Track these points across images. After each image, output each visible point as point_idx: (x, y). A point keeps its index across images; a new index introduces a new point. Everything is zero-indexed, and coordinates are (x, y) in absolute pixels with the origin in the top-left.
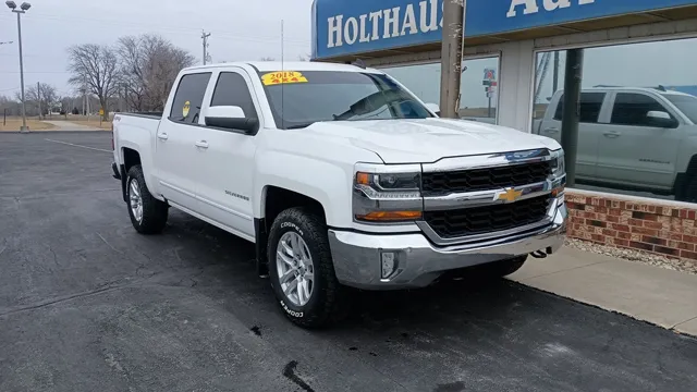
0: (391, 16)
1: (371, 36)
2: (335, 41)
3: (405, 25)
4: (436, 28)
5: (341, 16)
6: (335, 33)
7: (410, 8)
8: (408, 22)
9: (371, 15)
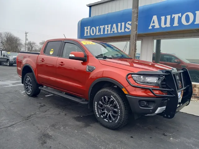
0: (108, 27)
1: (100, 33)
2: (87, 34)
3: (113, 30)
4: (124, 31)
5: (90, 27)
6: (87, 32)
7: (114, 25)
8: (114, 29)
9: (101, 27)
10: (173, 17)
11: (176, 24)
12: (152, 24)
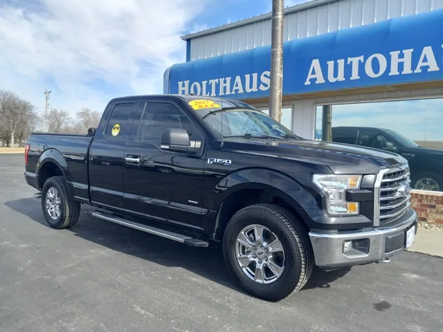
0: (225, 82)
3: (235, 88)
4: (257, 90)
5: (189, 81)
6: (183, 90)
7: (238, 79)
8: (237, 86)
10: (348, 63)
11: (355, 75)
12: (310, 76)
